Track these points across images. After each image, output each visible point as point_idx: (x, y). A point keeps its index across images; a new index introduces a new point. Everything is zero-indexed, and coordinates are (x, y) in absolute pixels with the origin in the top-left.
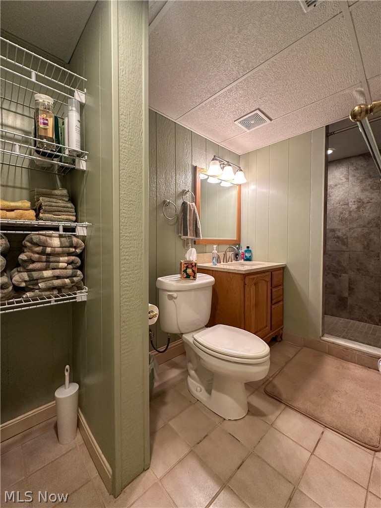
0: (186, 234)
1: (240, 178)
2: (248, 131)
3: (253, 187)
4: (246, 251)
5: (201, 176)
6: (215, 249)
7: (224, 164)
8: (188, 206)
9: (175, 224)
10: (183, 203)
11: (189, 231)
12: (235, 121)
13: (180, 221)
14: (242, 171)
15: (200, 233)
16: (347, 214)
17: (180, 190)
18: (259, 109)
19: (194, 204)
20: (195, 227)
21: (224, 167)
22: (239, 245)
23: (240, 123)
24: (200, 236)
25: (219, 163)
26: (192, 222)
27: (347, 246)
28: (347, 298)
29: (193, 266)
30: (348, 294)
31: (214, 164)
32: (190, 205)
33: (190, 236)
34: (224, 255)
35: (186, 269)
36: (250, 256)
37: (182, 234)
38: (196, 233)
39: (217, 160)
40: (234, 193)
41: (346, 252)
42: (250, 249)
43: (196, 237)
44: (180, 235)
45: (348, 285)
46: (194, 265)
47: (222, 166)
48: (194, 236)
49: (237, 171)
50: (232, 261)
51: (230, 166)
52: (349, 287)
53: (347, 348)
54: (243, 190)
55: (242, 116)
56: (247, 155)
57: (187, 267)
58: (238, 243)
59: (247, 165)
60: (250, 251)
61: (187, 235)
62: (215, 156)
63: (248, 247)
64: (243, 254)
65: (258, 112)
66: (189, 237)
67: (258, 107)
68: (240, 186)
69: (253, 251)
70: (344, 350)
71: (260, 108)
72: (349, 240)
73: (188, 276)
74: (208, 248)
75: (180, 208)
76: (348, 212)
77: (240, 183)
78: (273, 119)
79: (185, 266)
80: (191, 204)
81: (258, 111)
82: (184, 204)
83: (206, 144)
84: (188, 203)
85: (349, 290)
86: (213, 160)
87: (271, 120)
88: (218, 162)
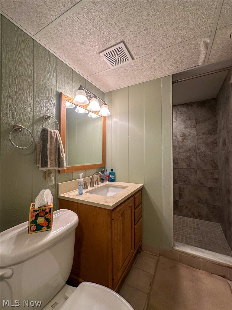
0: (45, 164)
1: (105, 111)
2: (112, 68)
3: (115, 120)
4: (110, 174)
5: (66, 105)
6: (81, 177)
7: (90, 96)
8: (49, 133)
9: (32, 153)
10: (43, 130)
11: (49, 161)
12: (100, 53)
13: (38, 149)
14: (106, 105)
15: (63, 163)
16: (176, 143)
17: (40, 115)
18: (123, 42)
19: (57, 131)
20: (57, 157)
21: (90, 99)
22: (105, 168)
23: (105, 55)
24: (63, 166)
25: (86, 95)
26: (53, 151)
27: (177, 165)
28: (178, 201)
29: (46, 213)
30: (178, 198)
31: (81, 94)
32: (51, 133)
33: (51, 166)
34: (91, 179)
35: (36, 219)
36: (114, 178)
37: (40, 165)
38: (59, 162)
39: (83, 90)
40: (100, 123)
41: (176, 169)
42: (113, 171)
43: (59, 167)
44: (38, 165)
45: (178, 192)
46: (47, 211)
47: (89, 98)
48: (56, 166)
49: (103, 105)
50: (98, 184)
51: (97, 98)
52: (179, 193)
53: (194, 257)
54: (108, 122)
55: (107, 47)
56: (111, 93)
57: (37, 216)
58: (103, 167)
59: (111, 101)
60: (114, 173)
61: (46, 166)
62: (81, 86)
63: (112, 170)
64: (108, 176)
65: (122, 45)
66: (49, 168)
67: (122, 39)
68: (105, 117)
69: (116, 173)
70: (193, 258)
71: (125, 41)
72: (178, 161)
73: (39, 228)
74: (75, 174)
75: (39, 135)
76: (177, 142)
77: (104, 115)
78: (135, 58)
79: (35, 214)
80: (52, 131)
81: (122, 43)
82: (45, 131)
83: (73, 75)
84: (49, 129)
85: (179, 195)
86: (79, 89)
87: (133, 59)
88: (84, 91)
